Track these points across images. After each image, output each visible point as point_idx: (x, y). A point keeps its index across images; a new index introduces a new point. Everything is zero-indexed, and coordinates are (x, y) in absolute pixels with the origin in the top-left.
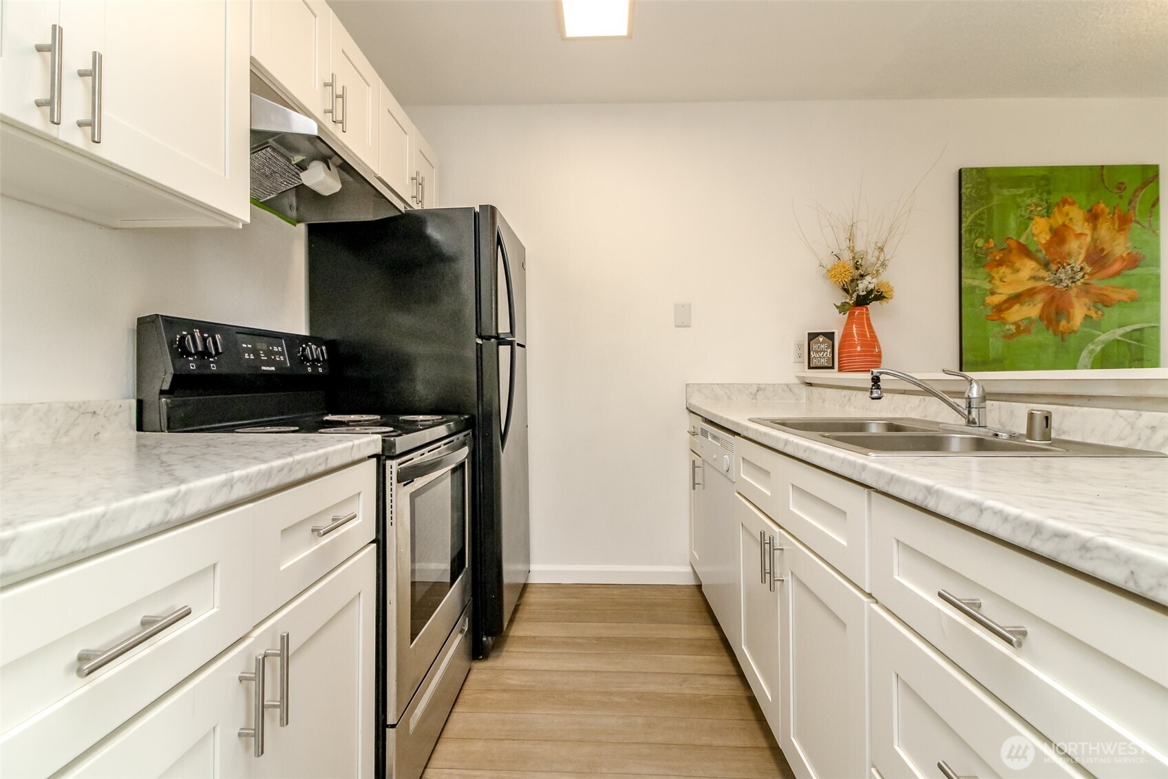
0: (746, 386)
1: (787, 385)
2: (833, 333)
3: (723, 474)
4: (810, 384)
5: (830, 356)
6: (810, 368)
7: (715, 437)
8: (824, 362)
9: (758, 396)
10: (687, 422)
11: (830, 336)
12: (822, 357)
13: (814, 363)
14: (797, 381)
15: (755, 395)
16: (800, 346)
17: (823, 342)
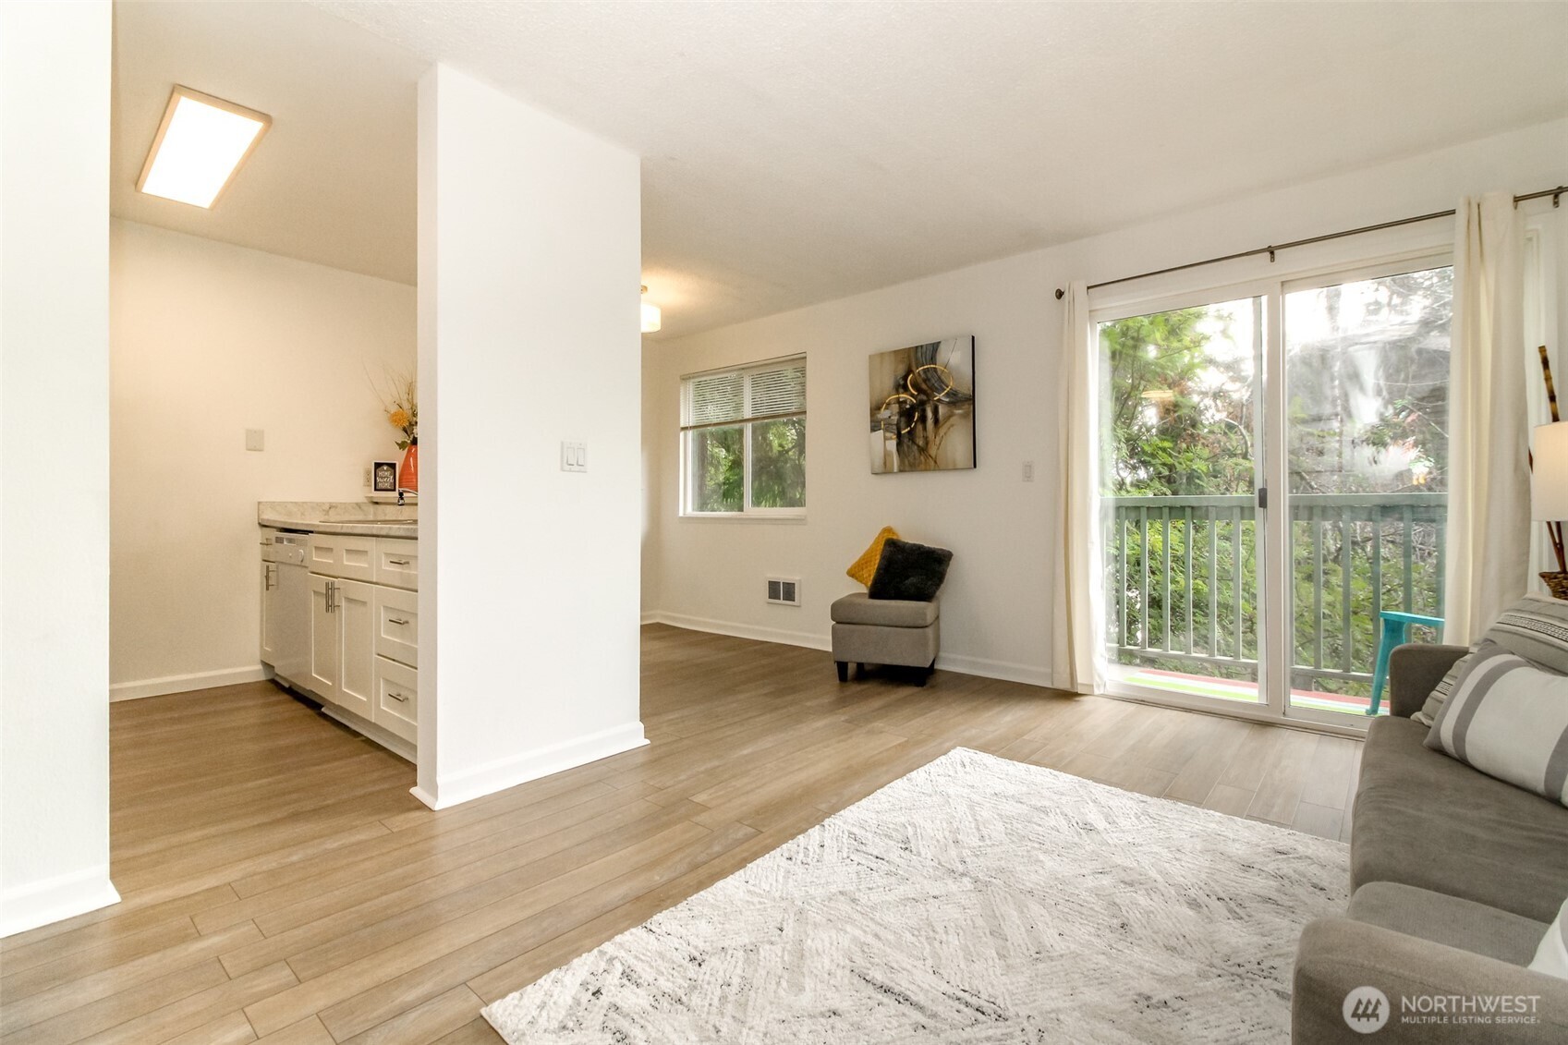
0: (319, 505)
1: (357, 504)
2: (395, 464)
3: (298, 565)
4: (377, 503)
5: (392, 481)
6: (376, 490)
7: (290, 541)
8: (387, 486)
9: (330, 512)
10: (258, 535)
11: (392, 466)
12: (386, 483)
13: (380, 486)
14: (366, 501)
15: (328, 512)
16: (368, 473)
17: (387, 471)
